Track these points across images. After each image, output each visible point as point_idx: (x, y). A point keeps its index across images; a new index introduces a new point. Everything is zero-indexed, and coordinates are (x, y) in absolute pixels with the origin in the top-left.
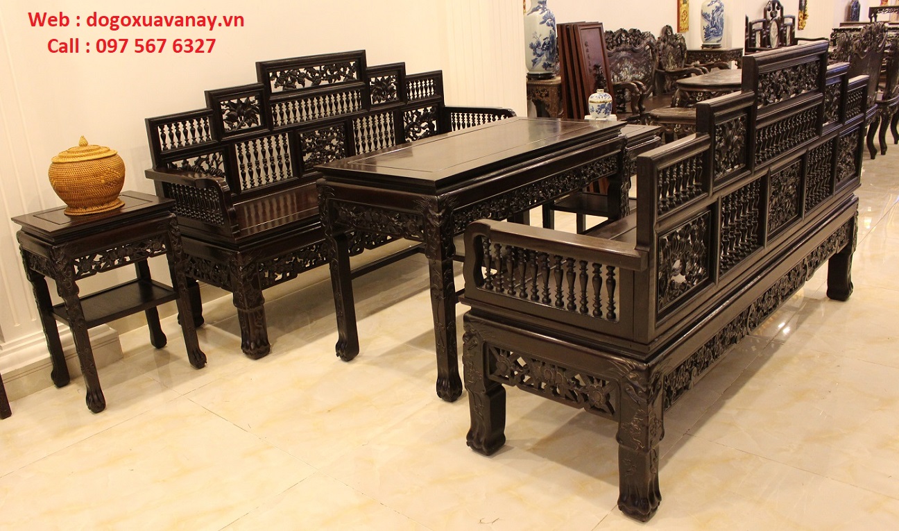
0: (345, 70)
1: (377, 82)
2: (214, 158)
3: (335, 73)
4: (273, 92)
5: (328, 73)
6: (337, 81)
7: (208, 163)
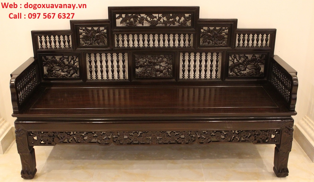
0: (180, 19)
1: (209, 31)
2: (72, 59)
3: (171, 20)
4: (117, 26)
5: (165, 19)
6: (172, 25)
7: (68, 61)
